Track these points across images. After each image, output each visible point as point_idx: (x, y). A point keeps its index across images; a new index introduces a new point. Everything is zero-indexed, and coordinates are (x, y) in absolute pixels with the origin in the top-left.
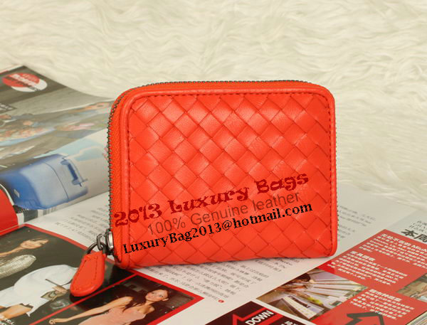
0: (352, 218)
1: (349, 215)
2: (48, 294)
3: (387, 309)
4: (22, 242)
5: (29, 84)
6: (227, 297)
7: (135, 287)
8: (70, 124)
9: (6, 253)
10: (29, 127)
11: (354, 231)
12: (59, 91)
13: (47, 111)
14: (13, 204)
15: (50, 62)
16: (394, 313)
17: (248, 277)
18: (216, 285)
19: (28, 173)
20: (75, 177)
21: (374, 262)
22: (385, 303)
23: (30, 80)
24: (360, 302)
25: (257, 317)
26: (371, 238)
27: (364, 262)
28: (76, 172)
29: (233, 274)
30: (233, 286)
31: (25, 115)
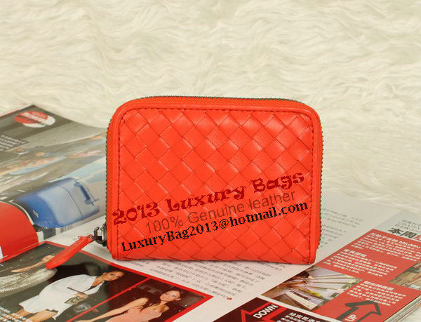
0: (343, 221)
1: (339, 218)
2: (71, 300)
3: (381, 298)
4: (43, 256)
5: (39, 121)
6: (234, 294)
7: (149, 289)
8: (79, 153)
9: (29, 267)
10: (42, 158)
11: (345, 232)
12: (66, 125)
13: (57, 143)
14: (33, 223)
15: (57, 100)
16: (388, 300)
17: (251, 276)
18: (224, 285)
19: (45, 195)
20: (88, 198)
21: (365, 258)
22: (379, 293)
23: (39, 117)
24: (356, 292)
25: (263, 311)
26: (362, 237)
27: (356, 258)
28: (88, 193)
29: (238, 275)
30: (239, 285)
31: (37, 147)
